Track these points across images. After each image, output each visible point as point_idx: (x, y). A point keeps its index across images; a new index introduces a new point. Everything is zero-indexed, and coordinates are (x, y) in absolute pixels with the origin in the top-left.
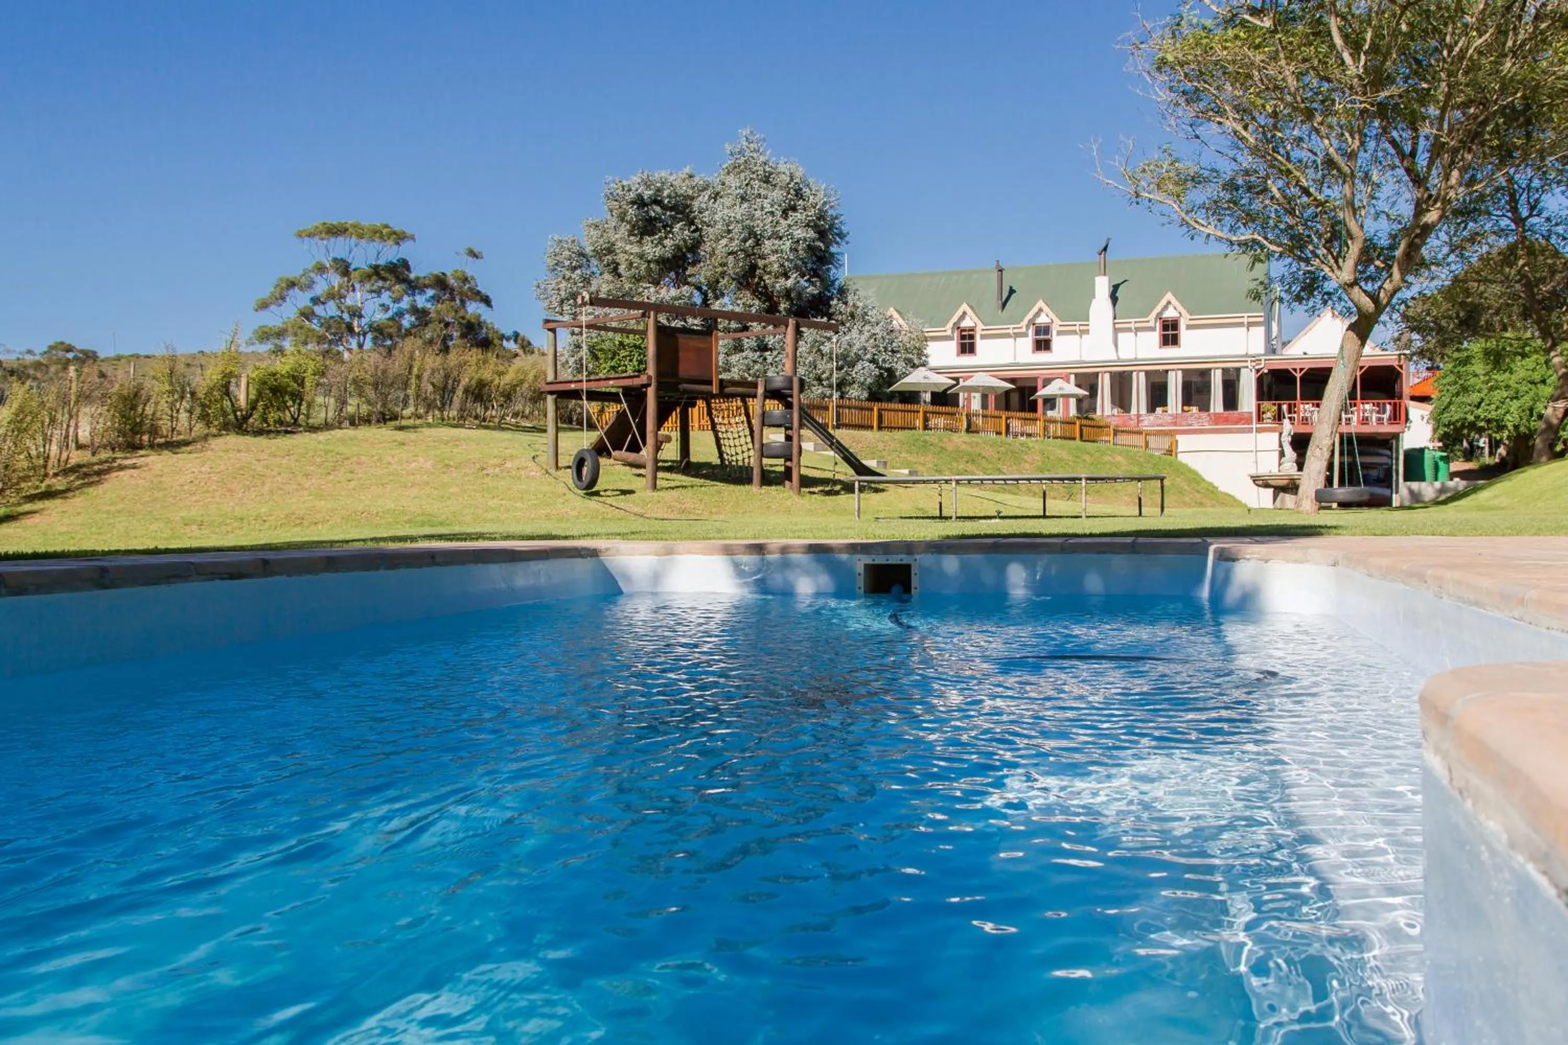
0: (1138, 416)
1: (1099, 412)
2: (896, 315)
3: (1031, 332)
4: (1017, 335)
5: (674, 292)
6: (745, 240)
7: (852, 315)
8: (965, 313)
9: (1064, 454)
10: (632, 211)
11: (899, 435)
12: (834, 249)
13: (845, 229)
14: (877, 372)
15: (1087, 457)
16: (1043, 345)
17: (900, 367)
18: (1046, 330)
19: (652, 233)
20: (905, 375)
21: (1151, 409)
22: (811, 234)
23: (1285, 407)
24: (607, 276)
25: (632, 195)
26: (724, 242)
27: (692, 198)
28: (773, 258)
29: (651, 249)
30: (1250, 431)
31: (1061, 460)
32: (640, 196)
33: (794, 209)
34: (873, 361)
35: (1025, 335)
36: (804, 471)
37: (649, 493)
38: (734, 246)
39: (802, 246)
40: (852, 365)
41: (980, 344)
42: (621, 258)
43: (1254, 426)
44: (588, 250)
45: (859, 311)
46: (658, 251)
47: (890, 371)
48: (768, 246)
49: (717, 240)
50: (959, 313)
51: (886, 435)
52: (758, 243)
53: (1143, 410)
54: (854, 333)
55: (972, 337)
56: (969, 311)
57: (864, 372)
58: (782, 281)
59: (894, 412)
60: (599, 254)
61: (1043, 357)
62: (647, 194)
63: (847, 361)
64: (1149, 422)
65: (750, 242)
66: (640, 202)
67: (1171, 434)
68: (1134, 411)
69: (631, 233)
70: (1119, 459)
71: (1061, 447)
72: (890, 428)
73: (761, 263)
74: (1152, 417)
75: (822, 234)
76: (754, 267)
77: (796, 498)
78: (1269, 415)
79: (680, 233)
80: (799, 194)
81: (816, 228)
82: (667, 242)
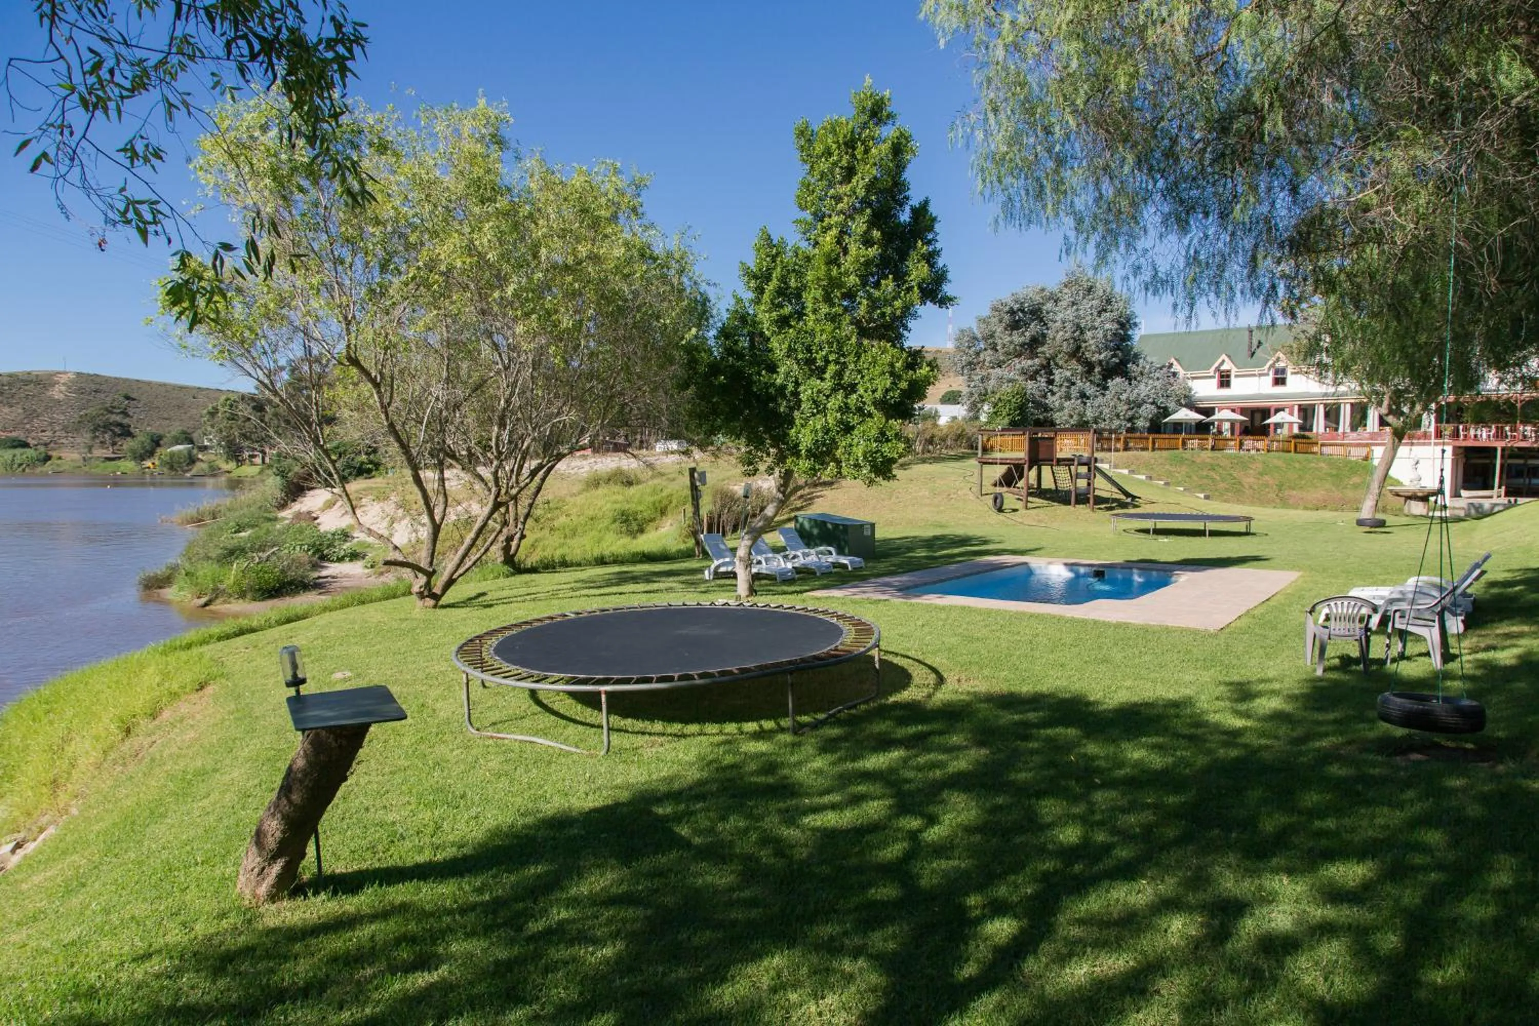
0: (1344, 433)
1: (1315, 430)
2: (1175, 363)
3: (1271, 373)
4: (1260, 375)
5: (1030, 362)
6: (1074, 332)
7: (1142, 374)
8: (1223, 361)
9: (1279, 463)
10: (1007, 317)
11: (1165, 454)
12: (1130, 333)
13: (1137, 320)
14: (1156, 411)
15: (1297, 465)
16: (1280, 381)
17: (1172, 405)
18: (1283, 371)
19: (1017, 329)
20: (1175, 412)
21: (1354, 428)
22: (1116, 326)
23: (1461, 427)
24: (990, 352)
25: (1007, 308)
26: (1061, 333)
27: (1043, 304)
28: (1091, 342)
29: (1017, 338)
30: (1430, 444)
31: (1277, 467)
32: (1012, 308)
33: (1105, 311)
34: (1153, 403)
35: (1267, 374)
36: (1097, 493)
37: (1024, 511)
38: (1068, 335)
39: (1109, 333)
40: (1139, 406)
41: (1234, 381)
42: (999, 342)
43: (1433, 440)
44: (979, 336)
45: (1146, 371)
46: (1022, 339)
47: (1166, 409)
48: (1089, 334)
49: (1057, 332)
50: (1220, 360)
51: (1157, 454)
52: (1082, 333)
53: (1348, 430)
54: (1142, 386)
55: (1228, 376)
56: (1227, 359)
57: (1147, 411)
58: (1097, 356)
59: (1162, 439)
60: (985, 339)
61: (1279, 390)
62: (1016, 307)
63: (1136, 404)
64: (1353, 437)
65: (1078, 333)
66: (1012, 312)
67: (1367, 445)
68: (1341, 430)
69: (1006, 329)
70: (1323, 465)
71: (1279, 458)
72: (1161, 449)
73: (1083, 345)
74: (1355, 435)
75: (1122, 326)
76: (1079, 347)
77: (1092, 514)
78: (1447, 433)
79: (1034, 328)
80: (1109, 302)
81: (1118, 322)
82: (1027, 334)
